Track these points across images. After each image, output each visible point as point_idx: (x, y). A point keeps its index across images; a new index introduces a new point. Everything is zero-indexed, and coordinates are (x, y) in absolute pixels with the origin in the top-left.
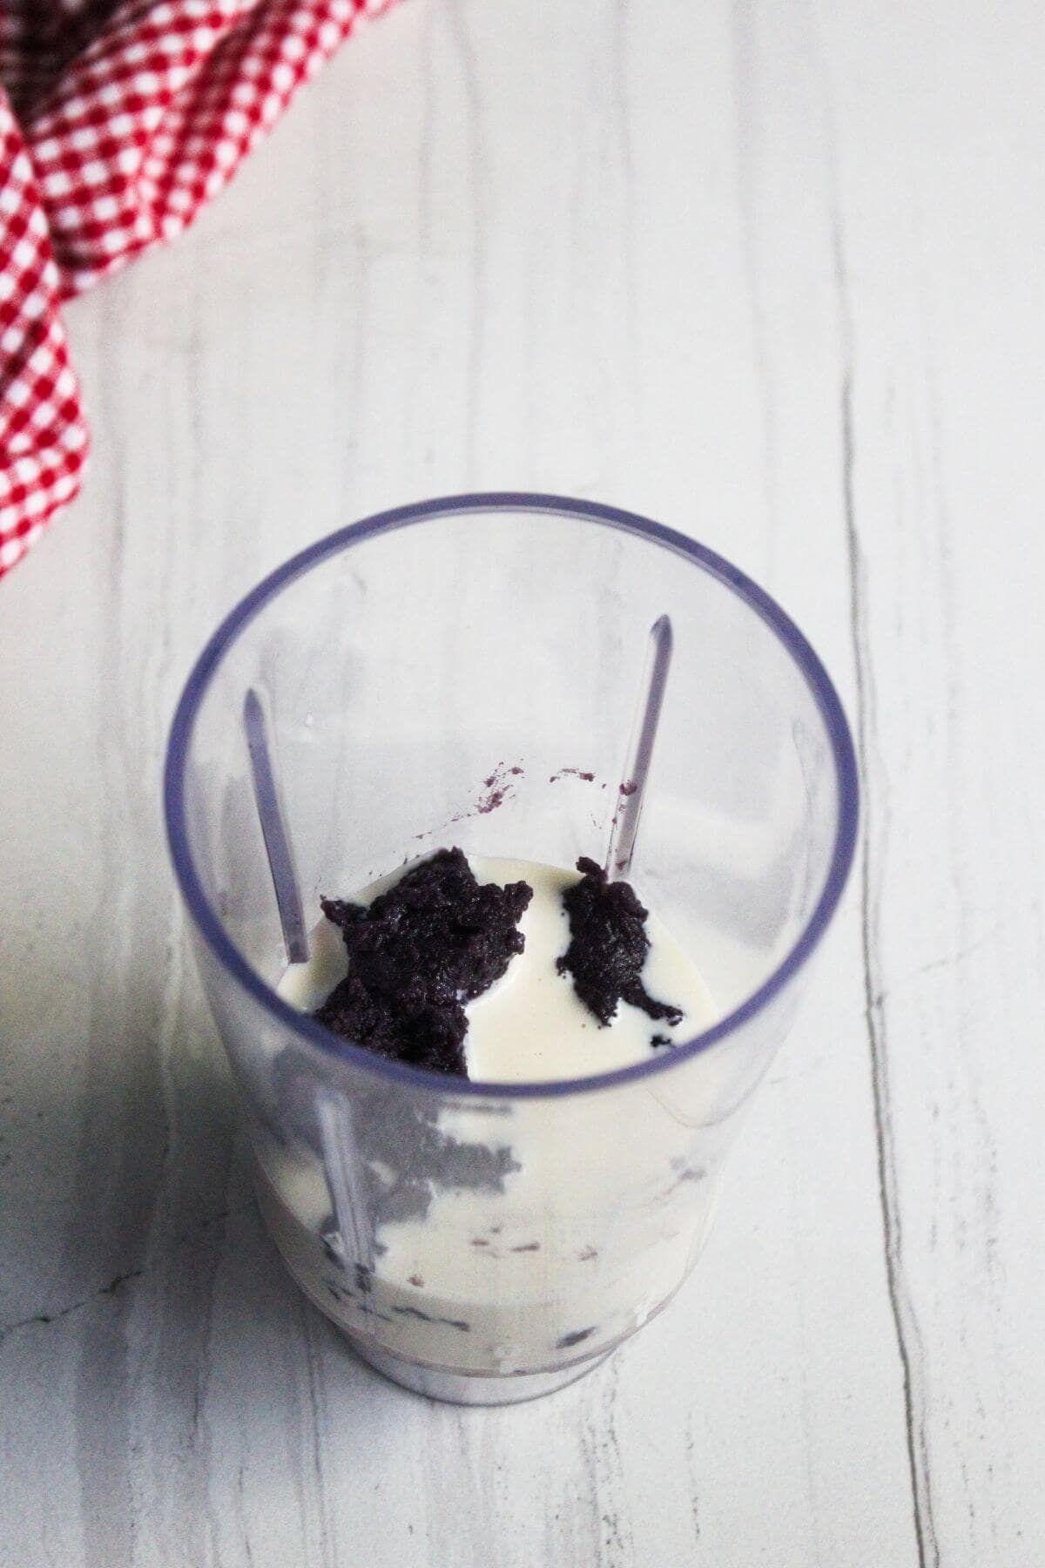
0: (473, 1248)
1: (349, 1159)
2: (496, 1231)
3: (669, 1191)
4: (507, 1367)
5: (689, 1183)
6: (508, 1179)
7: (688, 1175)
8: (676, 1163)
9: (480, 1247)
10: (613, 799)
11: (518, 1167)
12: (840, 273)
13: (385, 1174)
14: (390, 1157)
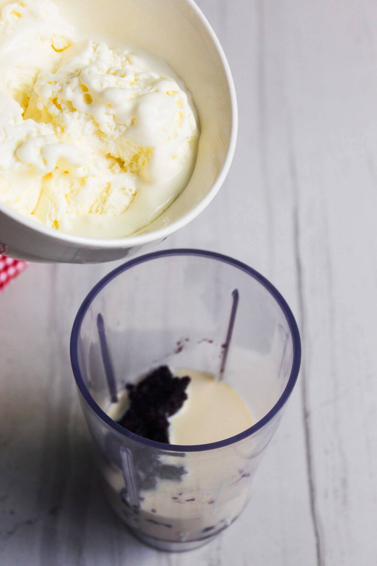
0: (173, 500)
1: (131, 470)
2: (180, 494)
3: (237, 481)
4: (184, 539)
5: (245, 478)
6: (184, 477)
7: (244, 476)
8: (241, 472)
9: (175, 500)
10: (219, 350)
11: (186, 473)
12: (294, 174)
13: (142, 475)
14: (144, 469)
